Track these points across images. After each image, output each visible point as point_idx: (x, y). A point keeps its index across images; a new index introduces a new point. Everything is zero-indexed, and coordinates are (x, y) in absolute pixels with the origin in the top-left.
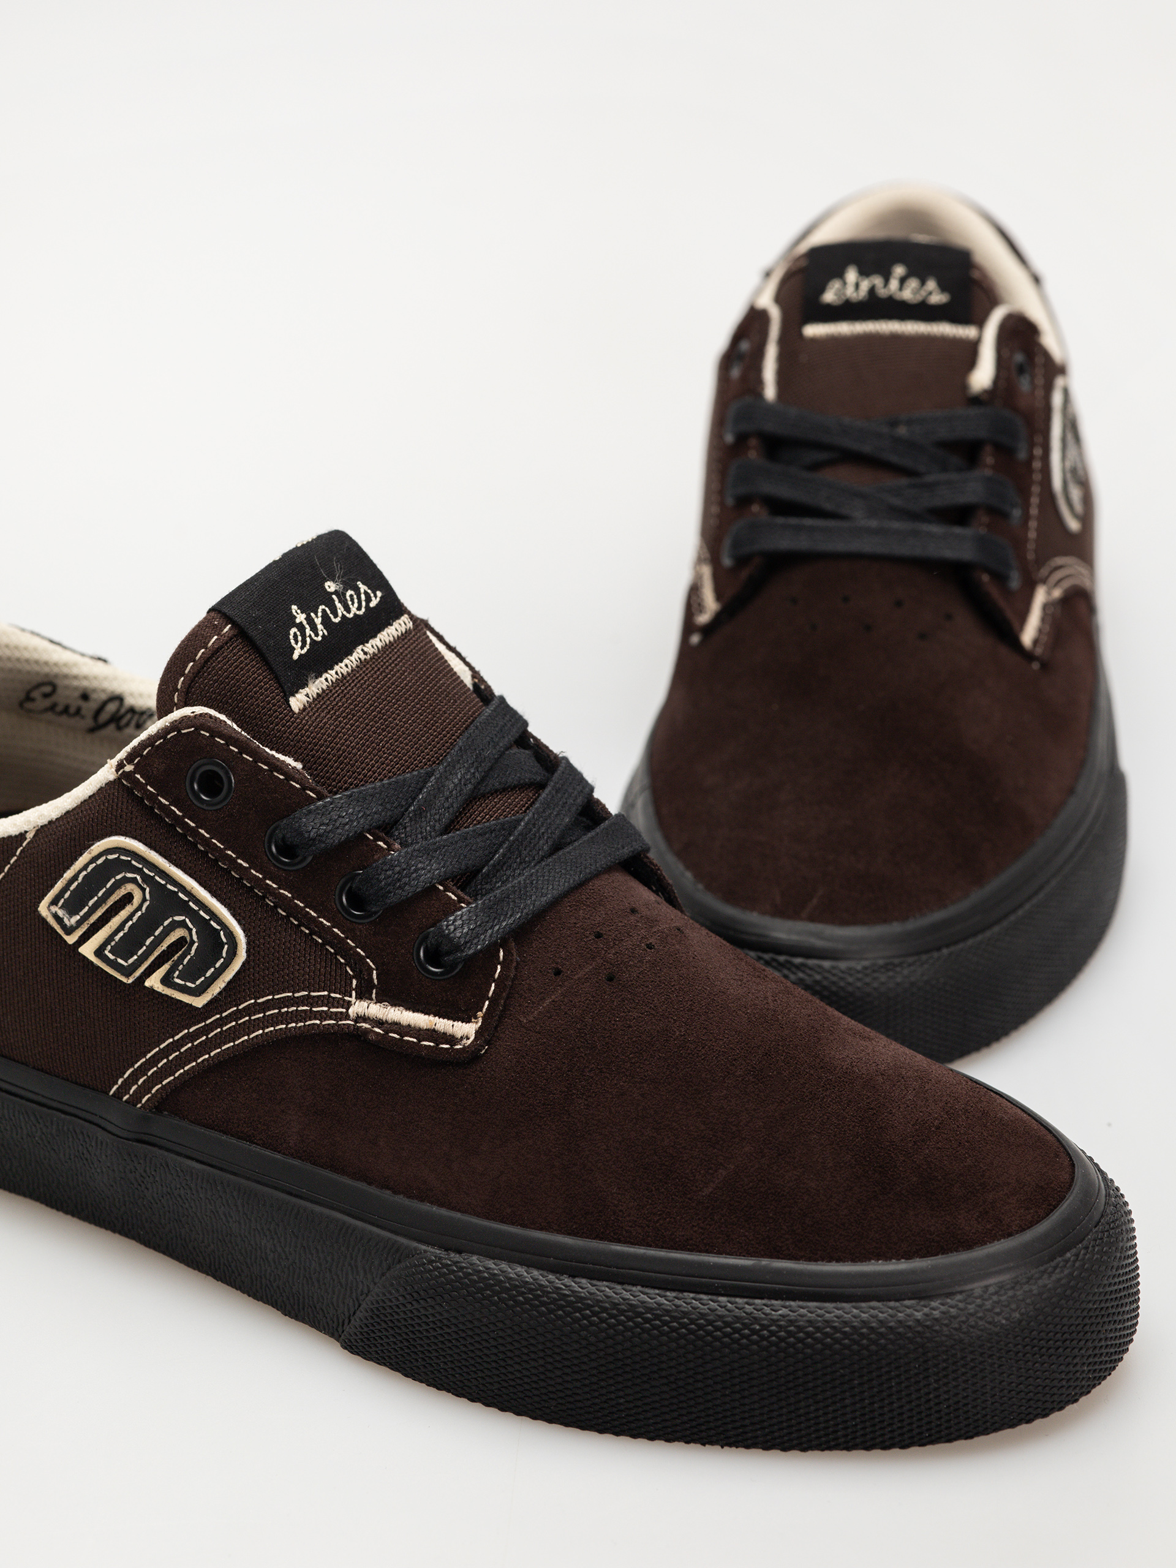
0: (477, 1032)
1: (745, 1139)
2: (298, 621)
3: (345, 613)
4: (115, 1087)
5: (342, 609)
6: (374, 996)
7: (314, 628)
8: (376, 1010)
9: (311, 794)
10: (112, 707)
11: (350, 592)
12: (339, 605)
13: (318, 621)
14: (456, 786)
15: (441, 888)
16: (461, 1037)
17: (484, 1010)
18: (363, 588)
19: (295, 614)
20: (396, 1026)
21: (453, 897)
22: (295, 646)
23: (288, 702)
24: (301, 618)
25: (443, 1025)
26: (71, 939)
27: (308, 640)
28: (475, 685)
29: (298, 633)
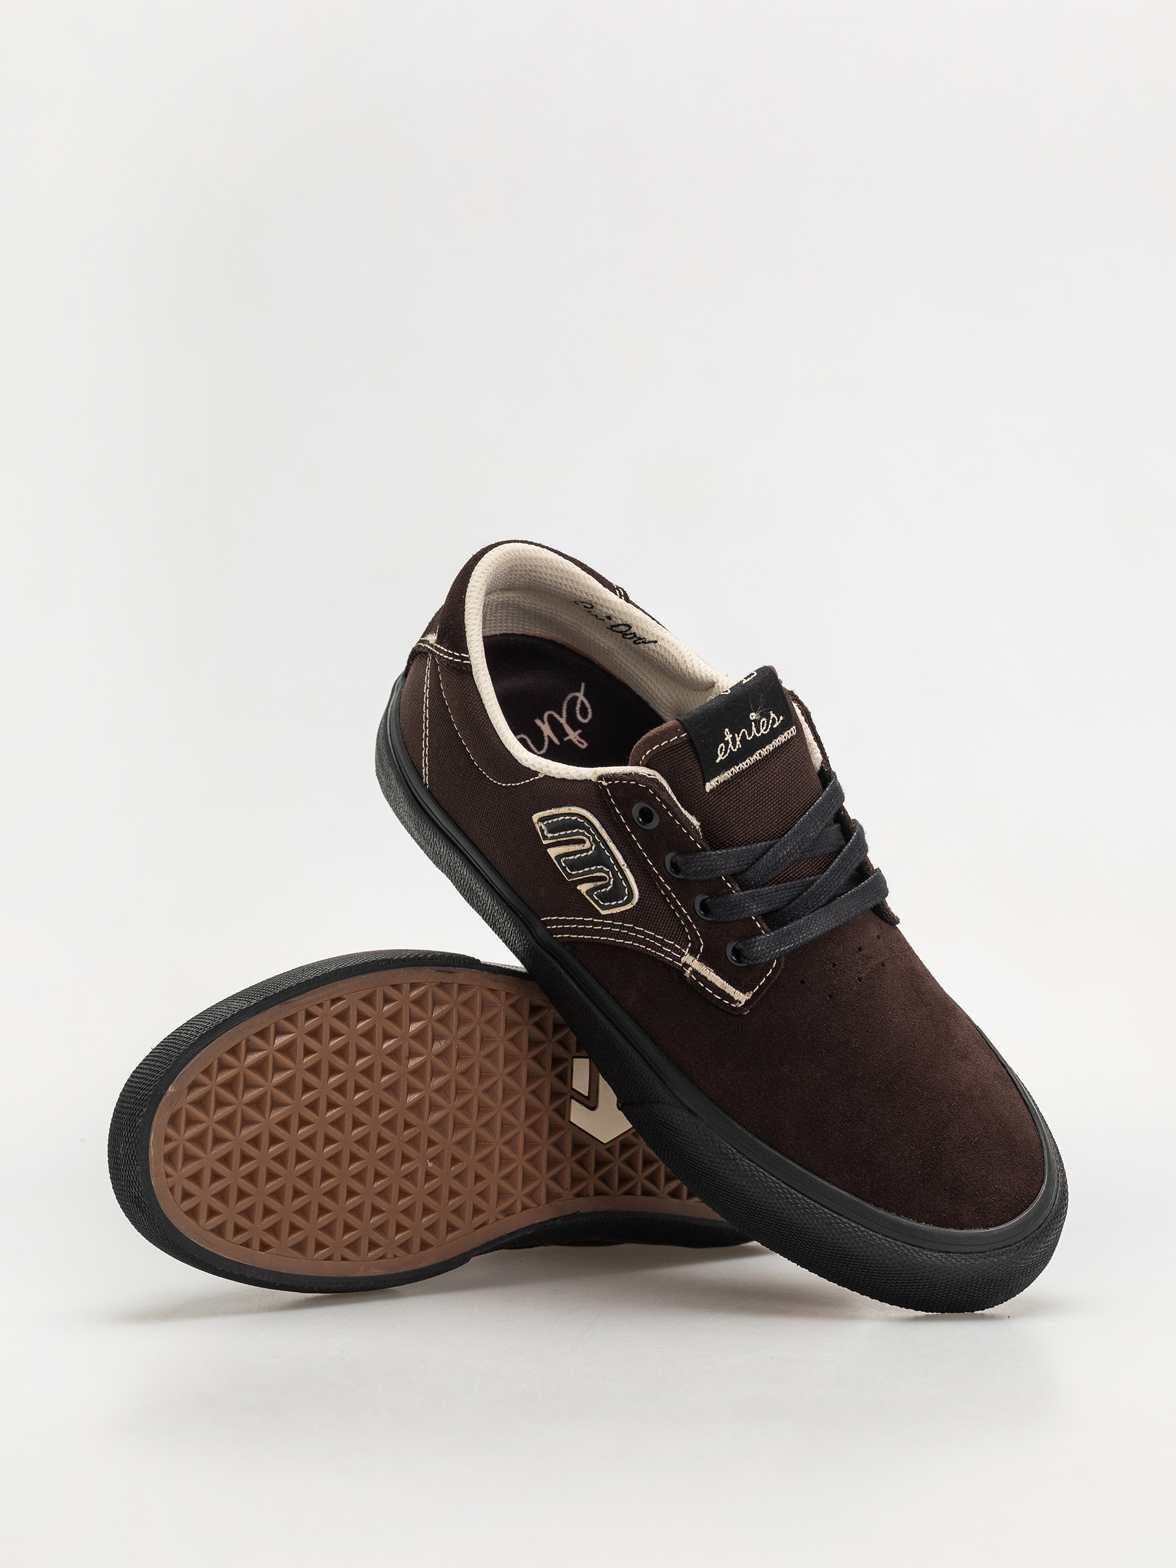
0: (746, 1001)
1: (867, 1123)
2: (726, 739)
3: (756, 733)
4: (545, 919)
5: (755, 731)
6: (698, 957)
7: (734, 744)
8: (696, 964)
9: (699, 846)
10: (623, 628)
11: (764, 719)
12: (754, 728)
13: (738, 739)
14: (784, 856)
15: (754, 918)
16: (737, 1000)
17: (754, 991)
18: (773, 715)
19: (726, 734)
20: (704, 979)
21: (759, 926)
22: (719, 754)
23: (705, 785)
24: (728, 737)
25: (730, 990)
26: (545, 842)
27: (729, 750)
28: (822, 768)
29: (724, 747)
